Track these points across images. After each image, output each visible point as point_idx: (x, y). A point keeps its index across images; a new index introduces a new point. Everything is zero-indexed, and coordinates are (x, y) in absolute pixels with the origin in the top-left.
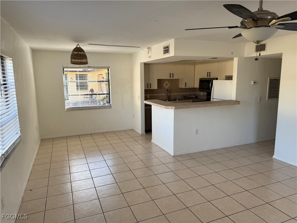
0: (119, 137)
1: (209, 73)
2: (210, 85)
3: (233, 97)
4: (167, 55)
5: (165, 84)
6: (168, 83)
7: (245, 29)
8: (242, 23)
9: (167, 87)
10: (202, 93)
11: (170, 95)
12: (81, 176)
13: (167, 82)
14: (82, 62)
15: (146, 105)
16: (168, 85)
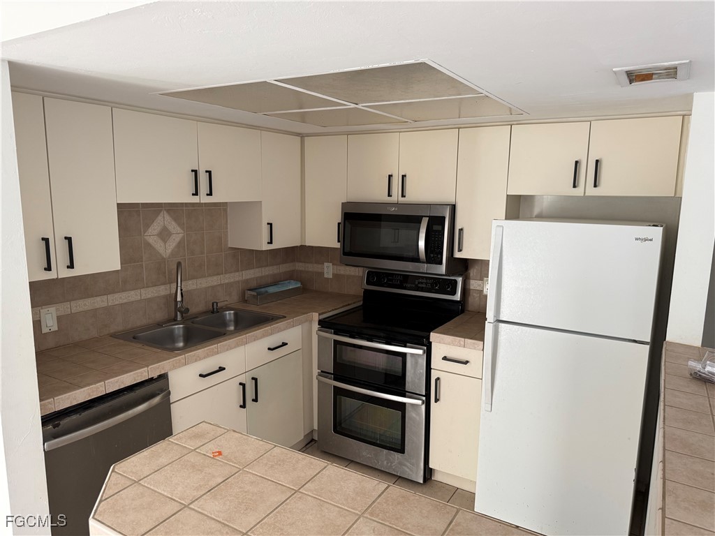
1: (398, 180)
5: (155, 228)
6: (173, 226)
9: (168, 250)
13: (164, 220)
16: (170, 234)
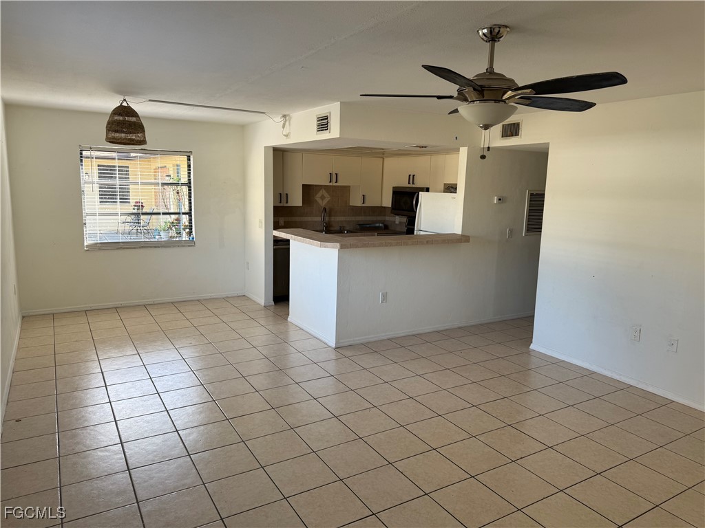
0: (214, 311)
1: (411, 177)
2: (414, 202)
3: (457, 229)
4: (325, 136)
5: (319, 195)
6: (326, 195)
7: (465, 103)
8: (459, 91)
9: (324, 204)
10: (398, 219)
11: (329, 222)
12: (133, 390)
13: (323, 192)
14: (133, 140)
15: (277, 241)
16: (325, 198)
